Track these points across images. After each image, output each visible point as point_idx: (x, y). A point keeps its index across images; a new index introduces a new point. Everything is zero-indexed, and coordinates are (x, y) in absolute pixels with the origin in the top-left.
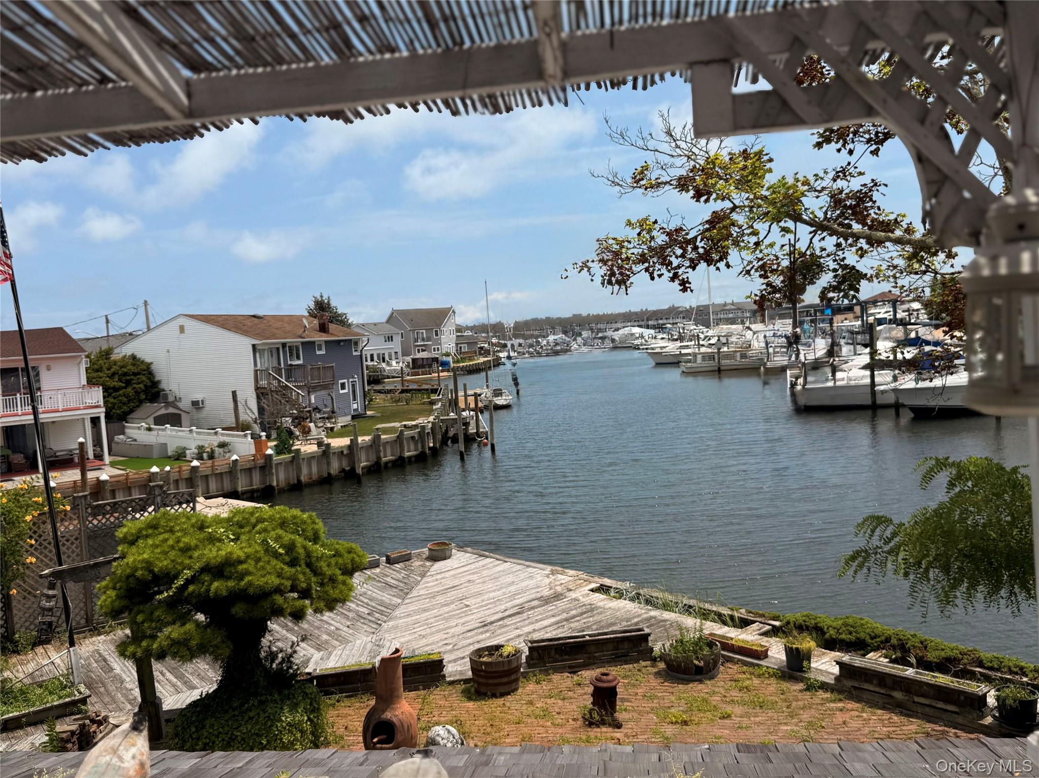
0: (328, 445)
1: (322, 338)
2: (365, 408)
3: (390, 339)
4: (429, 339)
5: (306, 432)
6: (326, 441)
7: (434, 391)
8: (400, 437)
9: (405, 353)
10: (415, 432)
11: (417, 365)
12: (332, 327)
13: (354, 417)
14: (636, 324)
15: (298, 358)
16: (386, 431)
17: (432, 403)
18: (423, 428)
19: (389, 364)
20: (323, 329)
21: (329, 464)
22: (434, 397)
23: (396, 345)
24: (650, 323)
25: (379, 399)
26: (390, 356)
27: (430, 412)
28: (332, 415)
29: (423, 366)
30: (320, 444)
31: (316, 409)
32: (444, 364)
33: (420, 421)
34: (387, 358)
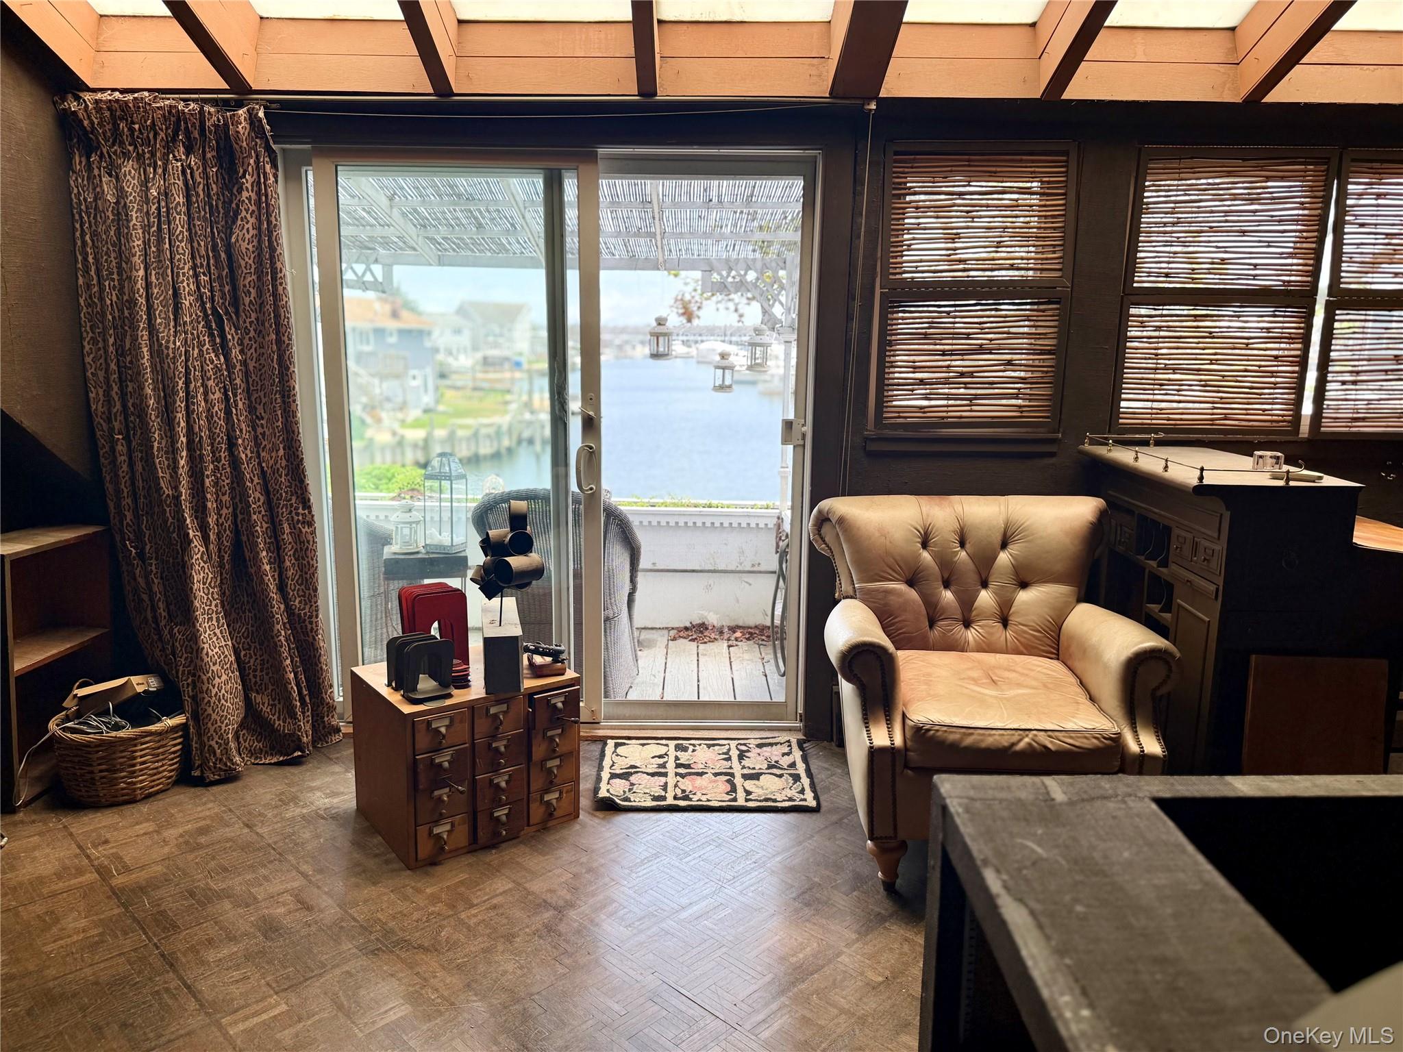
0: (403, 437)
1: (392, 325)
2: (437, 402)
3: (458, 331)
4: (501, 335)
5: (379, 421)
6: (401, 431)
7: (509, 391)
8: (476, 435)
9: (475, 348)
10: (491, 431)
11: (486, 362)
12: (405, 314)
13: (426, 411)
14: (719, 338)
15: (368, 343)
16: (462, 427)
17: (507, 403)
18: (499, 427)
19: (456, 359)
20: (395, 315)
21: (403, 454)
22: (508, 397)
23: (465, 339)
24: (734, 339)
25: (449, 394)
26: (458, 350)
27: (506, 412)
28: (403, 407)
29: (493, 364)
30: (394, 434)
31: (388, 399)
32: (518, 365)
33: (497, 419)
34: (454, 351)
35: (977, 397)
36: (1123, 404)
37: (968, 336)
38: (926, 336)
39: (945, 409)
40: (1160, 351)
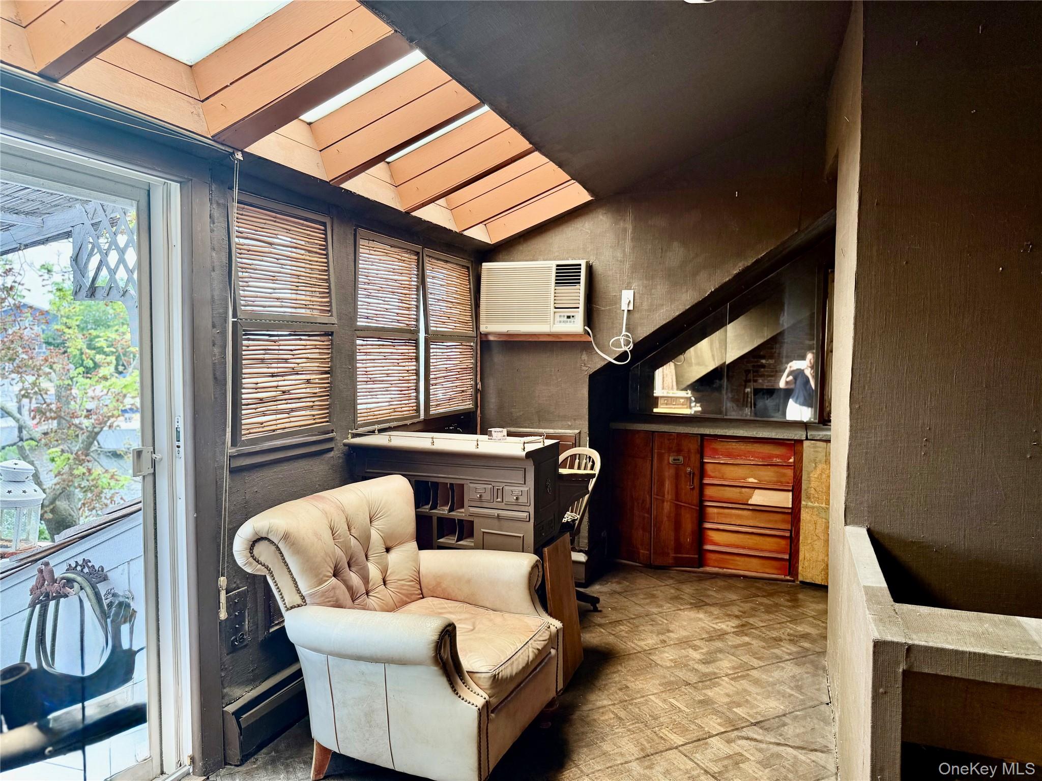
35: (292, 410)
36: (359, 407)
37: (286, 361)
38: (262, 360)
39: (274, 422)
40: (368, 369)
